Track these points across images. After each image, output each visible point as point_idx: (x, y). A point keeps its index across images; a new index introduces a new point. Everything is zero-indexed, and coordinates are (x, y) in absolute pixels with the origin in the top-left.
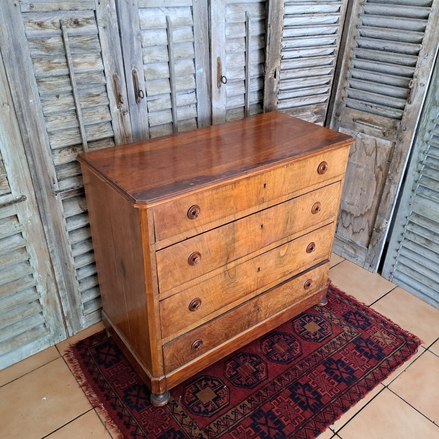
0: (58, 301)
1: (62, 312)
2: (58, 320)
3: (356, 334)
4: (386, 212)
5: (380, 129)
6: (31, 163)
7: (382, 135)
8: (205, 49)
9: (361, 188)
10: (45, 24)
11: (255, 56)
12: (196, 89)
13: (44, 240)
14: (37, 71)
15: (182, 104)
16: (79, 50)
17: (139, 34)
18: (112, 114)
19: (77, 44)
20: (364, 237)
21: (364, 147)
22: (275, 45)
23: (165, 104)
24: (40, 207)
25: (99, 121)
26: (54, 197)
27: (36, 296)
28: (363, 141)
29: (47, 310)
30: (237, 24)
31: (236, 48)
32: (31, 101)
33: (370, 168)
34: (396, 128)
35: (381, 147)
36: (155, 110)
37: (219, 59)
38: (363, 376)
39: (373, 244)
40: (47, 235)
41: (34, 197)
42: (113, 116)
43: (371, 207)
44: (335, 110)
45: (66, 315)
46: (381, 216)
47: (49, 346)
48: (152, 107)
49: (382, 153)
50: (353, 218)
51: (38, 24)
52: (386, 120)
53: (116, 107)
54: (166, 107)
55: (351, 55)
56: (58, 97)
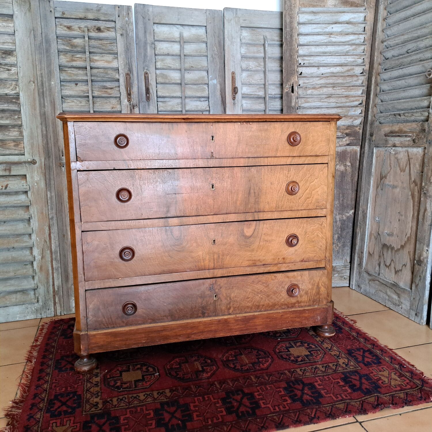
0: (50, 272)
1: (53, 285)
2: (48, 292)
3: (351, 367)
4: (425, 236)
5: (410, 136)
6: (45, 132)
7: (411, 143)
8: (219, 63)
9: (399, 213)
10: (73, 27)
11: (277, 77)
12: (209, 98)
13: (47, 205)
14: (61, 61)
15: (193, 109)
16: (98, 49)
17: (153, 43)
18: (122, 106)
19: (98, 45)
20: (407, 275)
21: (398, 162)
22: (290, 60)
23: (176, 107)
24: (47, 173)
25: (110, 110)
26: (61, 168)
27: (31, 258)
28: (396, 156)
29: (39, 278)
30: (255, 45)
31: (253, 66)
32: (53, 83)
33: (405, 185)
34: (424, 130)
35: (413, 157)
36: (165, 110)
37: (233, 73)
38: (331, 403)
39: (416, 283)
40: (49, 201)
41: (43, 164)
42: (123, 108)
43: (410, 234)
44: (369, 131)
45: (56, 289)
46: (420, 243)
47: (35, 317)
48: (162, 107)
49: (415, 165)
50: (394, 251)
51: (67, 27)
52: (414, 125)
53: (126, 100)
54: (176, 109)
55: (379, 71)
56: (76, 84)
